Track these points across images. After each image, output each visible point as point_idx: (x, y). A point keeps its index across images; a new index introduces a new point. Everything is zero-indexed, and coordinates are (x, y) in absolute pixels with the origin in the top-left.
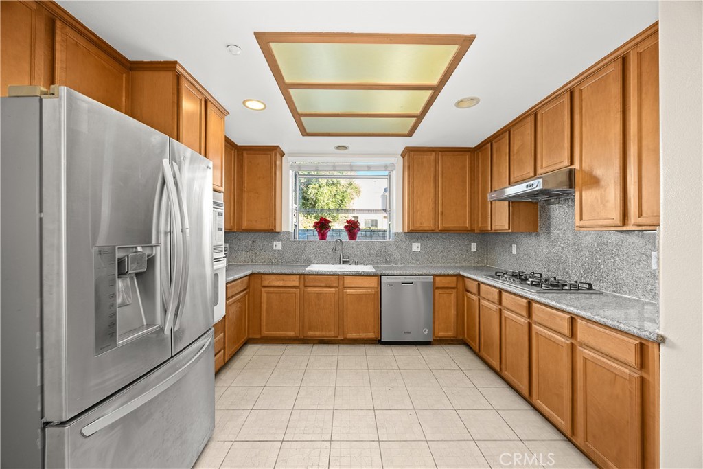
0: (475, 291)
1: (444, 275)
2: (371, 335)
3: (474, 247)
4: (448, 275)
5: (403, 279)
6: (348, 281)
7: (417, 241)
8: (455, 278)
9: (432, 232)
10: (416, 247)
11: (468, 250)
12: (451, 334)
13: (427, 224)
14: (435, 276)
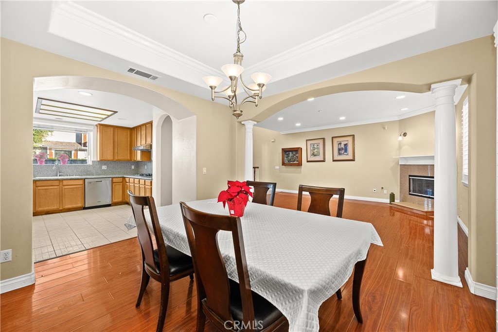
0: (128, 181)
1: (117, 178)
2: (80, 205)
3: (133, 167)
4: (119, 177)
5: (97, 180)
6: (65, 183)
7: (105, 165)
8: (122, 179)
9: (113, 161)
10: (104, 167)
11: (131, 168)
12: (120, 200)
13: (110, 157)
14: (112, 178)
